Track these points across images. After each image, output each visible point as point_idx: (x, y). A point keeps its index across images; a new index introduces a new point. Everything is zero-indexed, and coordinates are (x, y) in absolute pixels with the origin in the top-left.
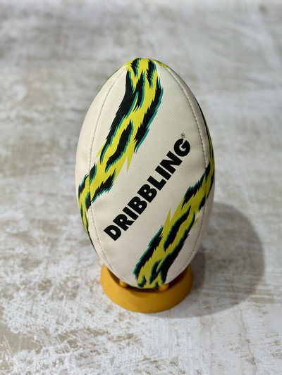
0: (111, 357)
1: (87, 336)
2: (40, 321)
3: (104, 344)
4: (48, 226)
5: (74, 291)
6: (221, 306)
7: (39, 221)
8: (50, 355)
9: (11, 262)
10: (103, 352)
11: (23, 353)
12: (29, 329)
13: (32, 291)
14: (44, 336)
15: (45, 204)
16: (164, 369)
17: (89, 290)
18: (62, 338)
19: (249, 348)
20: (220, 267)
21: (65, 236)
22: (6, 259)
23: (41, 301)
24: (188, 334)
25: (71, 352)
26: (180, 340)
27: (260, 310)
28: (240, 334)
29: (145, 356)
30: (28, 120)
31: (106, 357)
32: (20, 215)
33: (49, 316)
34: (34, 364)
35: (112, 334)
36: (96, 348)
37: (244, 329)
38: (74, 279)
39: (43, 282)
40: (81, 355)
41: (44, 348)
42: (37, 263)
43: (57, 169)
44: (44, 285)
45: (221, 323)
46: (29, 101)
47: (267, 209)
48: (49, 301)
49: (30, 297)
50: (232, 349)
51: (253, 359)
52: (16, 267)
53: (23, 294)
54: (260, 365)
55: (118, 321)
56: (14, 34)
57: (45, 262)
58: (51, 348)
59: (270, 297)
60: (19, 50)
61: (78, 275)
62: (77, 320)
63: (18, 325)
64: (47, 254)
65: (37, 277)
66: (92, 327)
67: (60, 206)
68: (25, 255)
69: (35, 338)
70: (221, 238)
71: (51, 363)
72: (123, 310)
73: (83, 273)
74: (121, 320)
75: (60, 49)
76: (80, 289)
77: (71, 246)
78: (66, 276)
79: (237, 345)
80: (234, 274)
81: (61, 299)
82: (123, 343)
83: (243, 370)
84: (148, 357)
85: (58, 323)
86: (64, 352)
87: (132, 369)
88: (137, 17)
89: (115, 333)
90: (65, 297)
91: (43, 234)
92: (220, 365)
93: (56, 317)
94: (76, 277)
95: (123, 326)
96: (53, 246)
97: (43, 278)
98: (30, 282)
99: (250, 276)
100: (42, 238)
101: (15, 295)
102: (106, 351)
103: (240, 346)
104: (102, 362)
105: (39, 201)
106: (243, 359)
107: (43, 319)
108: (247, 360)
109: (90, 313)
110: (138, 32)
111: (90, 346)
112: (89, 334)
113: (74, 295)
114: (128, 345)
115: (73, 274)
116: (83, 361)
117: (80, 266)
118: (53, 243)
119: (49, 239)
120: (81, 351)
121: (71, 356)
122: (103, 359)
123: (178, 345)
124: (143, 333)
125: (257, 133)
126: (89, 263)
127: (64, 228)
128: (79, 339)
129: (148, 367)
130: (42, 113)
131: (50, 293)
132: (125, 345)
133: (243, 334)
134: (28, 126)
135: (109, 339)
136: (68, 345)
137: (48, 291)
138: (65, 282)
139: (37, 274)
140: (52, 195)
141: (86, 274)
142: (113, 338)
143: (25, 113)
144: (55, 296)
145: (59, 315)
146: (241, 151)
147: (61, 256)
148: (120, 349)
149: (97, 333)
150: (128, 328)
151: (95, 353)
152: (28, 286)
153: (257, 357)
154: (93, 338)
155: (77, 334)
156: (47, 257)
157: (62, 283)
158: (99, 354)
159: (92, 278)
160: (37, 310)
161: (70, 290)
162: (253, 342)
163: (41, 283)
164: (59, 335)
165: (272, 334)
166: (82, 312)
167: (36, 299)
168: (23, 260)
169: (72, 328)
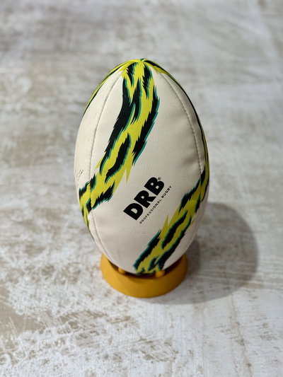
0: (109, 337)
1: (87, 318)
2: (43, 304)
3: (103, 325)
4: (51, 215)
5: (75, 276)
6: (213, 291)
7: (43, 210)
8: (52, 336)
9: (17, 249)
10: (102, 333)
11: (27, 334)
12: (33, 311)
13: (36, 276)
14: (47, 318)
15: (49, 194)
16: (159, 349)
17: (89, 275)
18: (64, 319)
19: (238, 330)
20: (214, 254)
21: (67, 224)
22: (12, 245)
23: (44, 285)
24: (182, 317)
25: (72, 333)
26: (174, 322)
27: (249, 295)
28: (231, 318)
29: (141, 337)
30: (33, 112)
31: (105, 338)
32: (24, 204)
33: (52, 299)
34: (38, 343)
35: (111, 316)
36: (96, 329)
37: (234, 312)
38: (75, 265)
39: (46, 267)
40: (81, 335)
41: (47, 329)
42: (41, 250)
43: (60, 160)
44: (47, 270)
45: (213, 307)
46: (34, 93)
47: (260, 199)
48: (52, 285)
49: (34, 281)
50: (223, 331)
51: (242, 341)
52: (21, 253)
53: (27, 278)
54: (249, 346)
55: (116, 304)
56: (19, 27)
57: (48, 249)
58: (54, 329)
59: (260, 283)
60: (24, 44)
61: (79, 260)
62: (78, 303)
63: (23, 307)
64: (50, 241)
65: (41, 263)
66: (92, 310)
67: (63, 196)
68: (29, 242)
69: (39, 319)
70: (215, 227)
71: (54, 343)
72: (121, 294)
73: (84, 259)
74: (119, 303)
75: (63, 42)
76: (81, 274)
77: (73, 234)
78: (68, 261)
79: (228, 327)
80: (226, 261)
81: (63, 283)
82: (121, 325)
83: (232, 351)
84: (144, 338)
85: (60, 306)
86: (65, 332)
87: (129, 349)
88: (139, 10)
89: (113, 315)
90: (67, 281)
91: (46, 222)
92: (211, 346)
93: (59, 300)
94: (77, 263)
95: (120, 309)
96: (55, 233)
97: (46, 264)
98: (34, 267)
99: (242, 263)
100: (46, 226)
101: (20, 279)
102: (105, 332)
103: (230, 328)
104: (101, 342)
105: (43, 191)
106: (233, 340)
107: (47, 302)
108: (236, 341)
109: (90, 296)
110: (139, 26)
111: (90, 327)
112: (89, 316)
113: (75, 280)
114: (126, 326)
115: (75, 261)
116: (83, 341)
117: (81, 253)
118: (55, 231)
119: (52, 227)
120: (81, 331)
121: (72, 336)
122: (102, 340)
123: (172, 327)
124: (140, 316)
125: (252, 126)
126: (90, 249)
127: (66, 217)
128: (79, 320)
129: (144, 347)
130: (46, 106)
131: (53, 278)
132: (122, 326)
133: (233, 317)
134: (32, 118)
135: (108, 321)
136: (69, 326)
137: (51, 276)
138: (67, 268)
139: (40, 260)
140: (55, 185)
141: (86, 261)
142: (111, 319)
143: (30, 106)
144: (57, 281)
145: (61, 298)
146: (236, 143)
147: (63, 243)
148: (118, 330)
149: (96, 315)
150: (125, 311)
151: (94, 334)
152: (32, 271)
153: (246, 338)
154: (93, 320)
155: (78, 316)
156: (50, 244)
157: (64, 268)
158: (98, 334)
159: (93, 264)
160: (40, 294)
161: (72, 275)
162: (243, 325)
163: (44, 267)
164: (61, 317)
165: (261, 318)
166: (82, 295)
167: (39, 283)
168: (27, 247)
169: (73, 311)
